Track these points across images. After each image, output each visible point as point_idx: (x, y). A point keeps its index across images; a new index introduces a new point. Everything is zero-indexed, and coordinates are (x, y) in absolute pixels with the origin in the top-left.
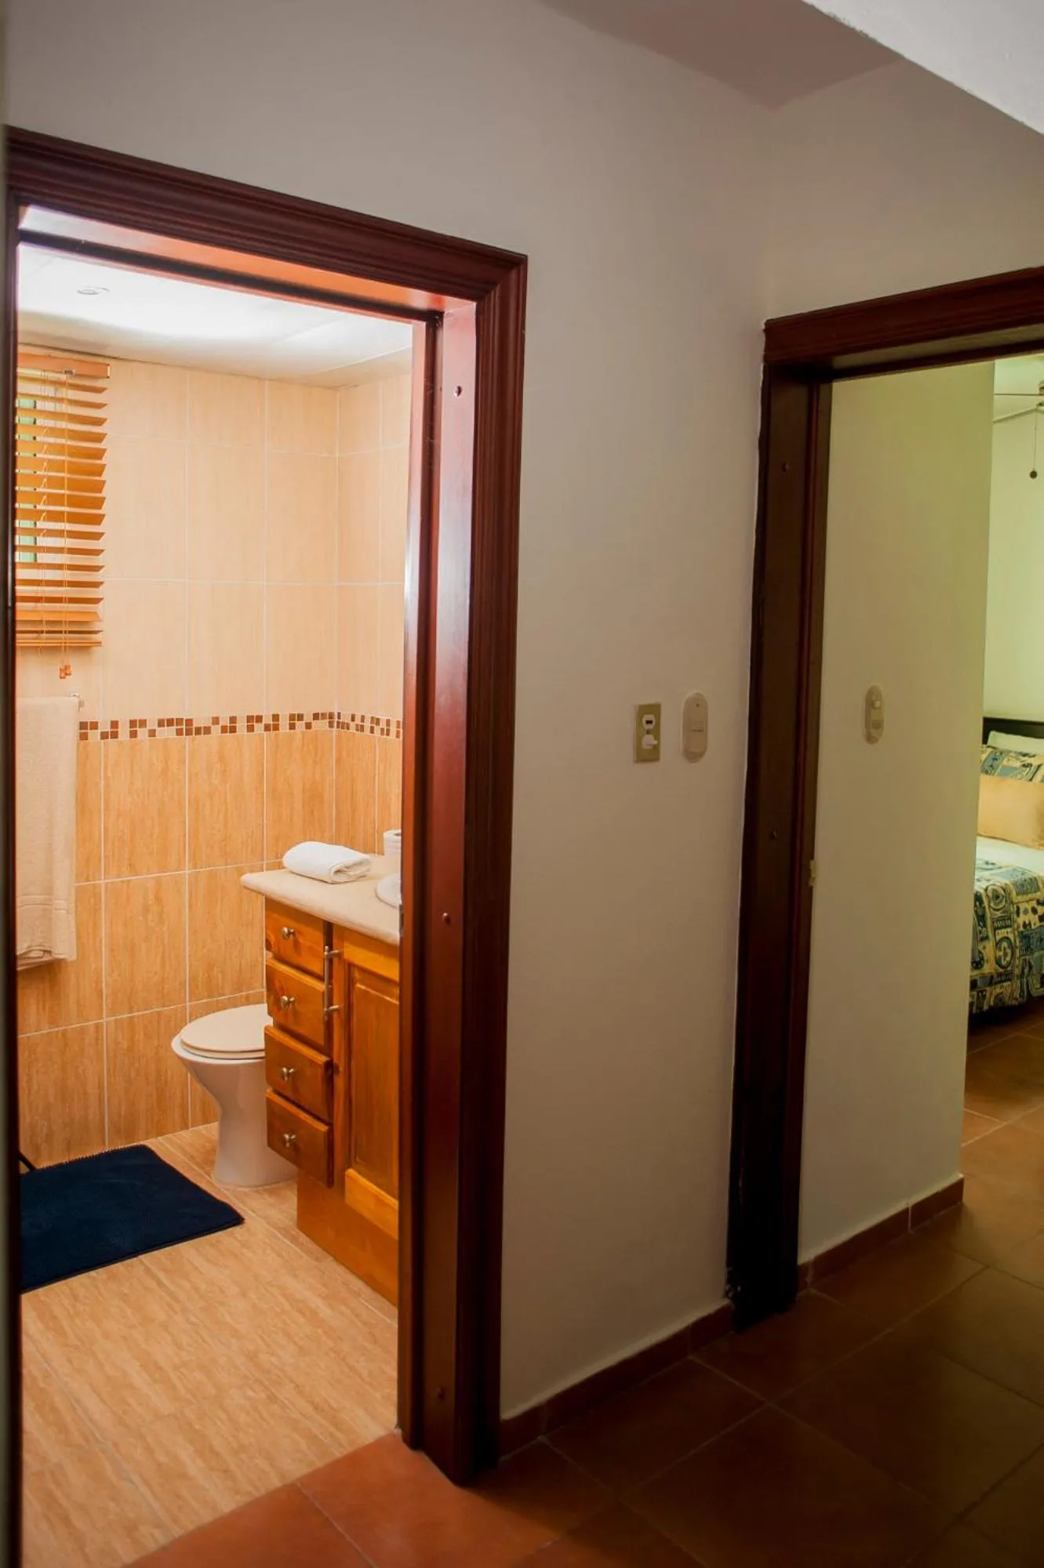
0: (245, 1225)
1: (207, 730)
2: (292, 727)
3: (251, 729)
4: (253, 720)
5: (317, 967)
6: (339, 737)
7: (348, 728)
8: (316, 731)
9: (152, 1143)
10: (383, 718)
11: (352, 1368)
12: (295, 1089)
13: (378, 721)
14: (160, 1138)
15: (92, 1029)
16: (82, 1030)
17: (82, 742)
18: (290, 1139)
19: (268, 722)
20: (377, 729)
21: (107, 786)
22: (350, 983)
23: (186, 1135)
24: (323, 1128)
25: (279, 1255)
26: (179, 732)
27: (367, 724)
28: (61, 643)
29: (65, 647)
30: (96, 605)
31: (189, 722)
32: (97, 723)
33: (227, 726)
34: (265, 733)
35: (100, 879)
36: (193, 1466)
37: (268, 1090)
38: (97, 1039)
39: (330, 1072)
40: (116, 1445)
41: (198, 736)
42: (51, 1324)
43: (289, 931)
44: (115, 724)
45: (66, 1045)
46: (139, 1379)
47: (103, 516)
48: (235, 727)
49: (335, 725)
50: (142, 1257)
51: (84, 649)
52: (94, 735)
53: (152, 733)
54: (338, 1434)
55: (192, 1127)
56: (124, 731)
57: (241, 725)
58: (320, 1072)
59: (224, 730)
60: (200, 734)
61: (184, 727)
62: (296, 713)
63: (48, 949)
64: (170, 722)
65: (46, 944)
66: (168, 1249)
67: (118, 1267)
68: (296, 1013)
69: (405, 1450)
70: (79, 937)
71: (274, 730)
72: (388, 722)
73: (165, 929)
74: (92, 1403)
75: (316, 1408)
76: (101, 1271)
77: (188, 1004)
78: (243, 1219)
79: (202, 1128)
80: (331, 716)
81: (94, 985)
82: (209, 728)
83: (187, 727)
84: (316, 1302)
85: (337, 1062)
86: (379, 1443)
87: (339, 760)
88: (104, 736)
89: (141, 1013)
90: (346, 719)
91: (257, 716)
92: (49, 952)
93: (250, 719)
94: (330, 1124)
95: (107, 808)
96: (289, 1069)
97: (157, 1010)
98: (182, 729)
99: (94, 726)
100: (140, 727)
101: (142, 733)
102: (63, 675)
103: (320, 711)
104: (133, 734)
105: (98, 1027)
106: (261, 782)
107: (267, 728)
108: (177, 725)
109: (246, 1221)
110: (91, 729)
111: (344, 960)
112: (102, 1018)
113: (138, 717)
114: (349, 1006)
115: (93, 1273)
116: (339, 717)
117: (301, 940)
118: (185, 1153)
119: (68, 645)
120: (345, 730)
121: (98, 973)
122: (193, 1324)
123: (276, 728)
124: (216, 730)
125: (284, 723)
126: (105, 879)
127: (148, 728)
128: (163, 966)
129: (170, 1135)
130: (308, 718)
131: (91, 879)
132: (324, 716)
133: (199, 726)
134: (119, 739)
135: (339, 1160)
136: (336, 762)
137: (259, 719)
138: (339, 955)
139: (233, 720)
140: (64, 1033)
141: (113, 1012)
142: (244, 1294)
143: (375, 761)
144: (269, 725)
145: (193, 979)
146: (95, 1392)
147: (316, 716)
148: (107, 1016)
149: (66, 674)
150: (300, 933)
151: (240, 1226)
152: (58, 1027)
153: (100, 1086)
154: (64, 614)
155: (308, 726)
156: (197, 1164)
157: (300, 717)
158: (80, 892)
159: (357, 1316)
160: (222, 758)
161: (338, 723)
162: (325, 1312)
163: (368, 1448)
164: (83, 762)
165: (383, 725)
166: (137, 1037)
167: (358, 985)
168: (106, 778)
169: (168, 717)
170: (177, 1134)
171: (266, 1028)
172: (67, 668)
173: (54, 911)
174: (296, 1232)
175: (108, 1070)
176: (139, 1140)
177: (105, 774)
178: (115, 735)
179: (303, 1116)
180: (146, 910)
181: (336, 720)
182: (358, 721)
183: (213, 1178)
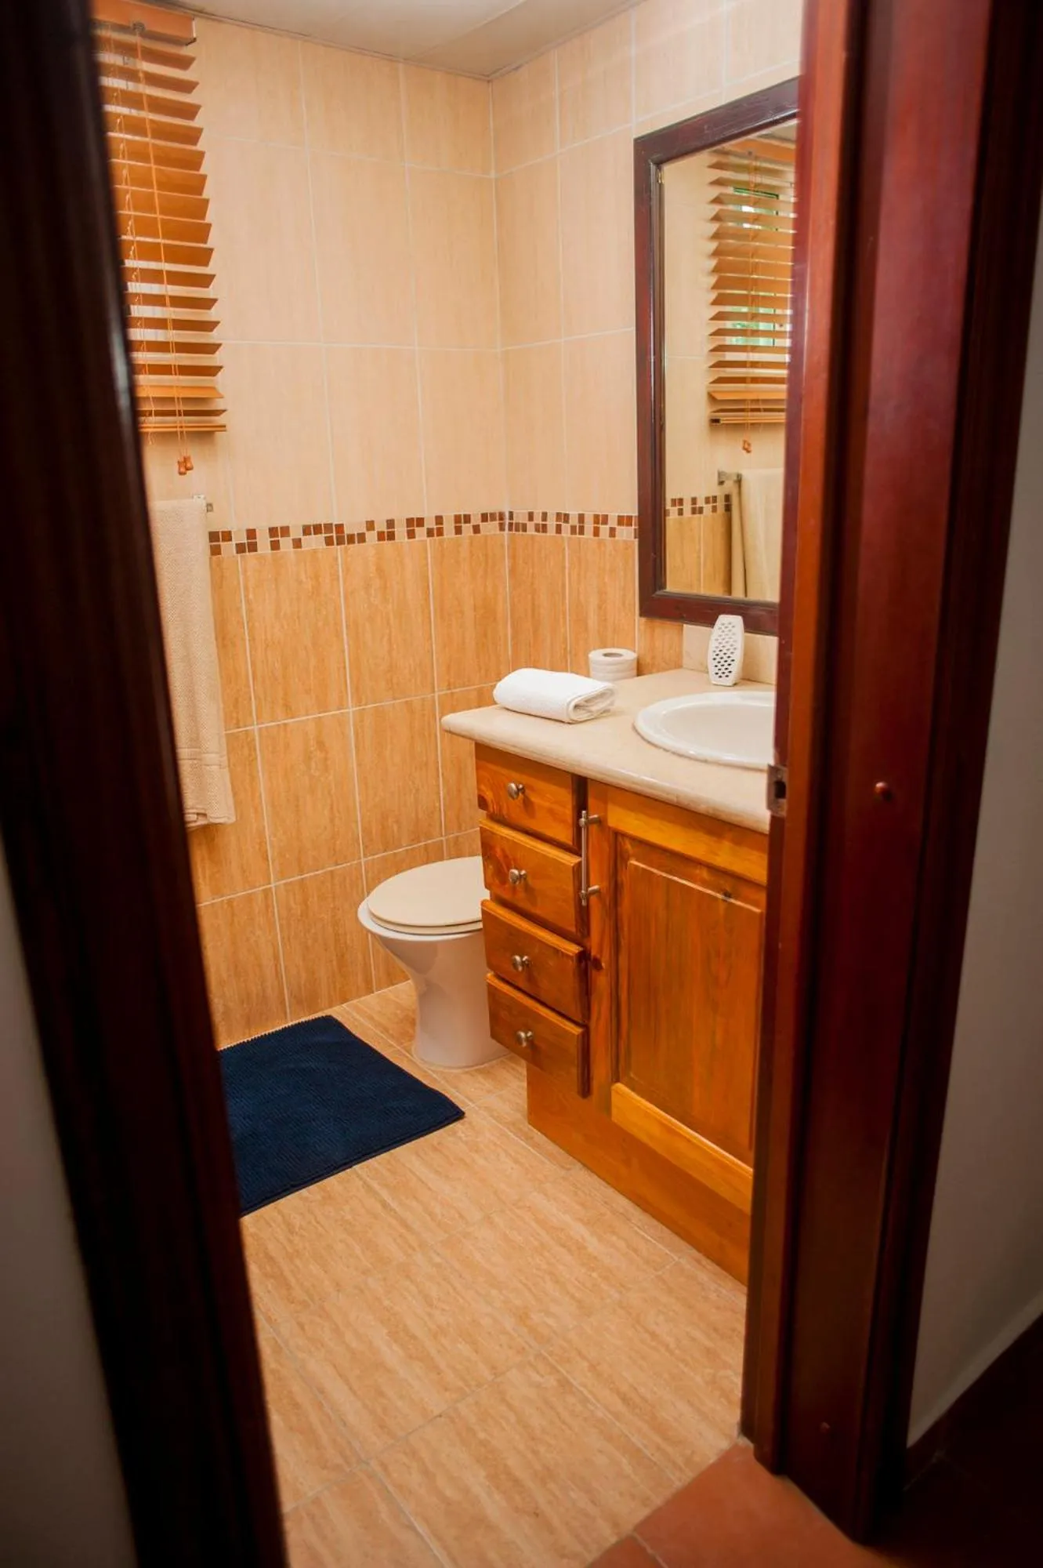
0: (465, 1119)
1: (362, 538)
2: (458, 531)
3: (411, 535)
4: (414, 523)
5: (565, 835)
6: (512, 540)
7: (525, 530)
8: (486, 536)
9: (338, 1012)
10: (574, 514)
11: (654, 1335)
12: (531, 978)
13: (566, 518)
14: (343, 1005)
15: (260, 897)
16: (249, 899)
17: (214, 558)
18: (527, 1038)
19: (430, 527)
20: (566, 528)
21: (250, 611)
22: (617, 859)
23: (371, 1000)
24: (577, 1031)
25: (516, 1161)
26: (329, 542)
27: (551, 523)
28: (176, 427)
29: (182, 432)
30: (215, 378)
31: (340, 528)
32: (229, 533)
33: (384, 532)
34: (428, 539)
35: (252, 724)
36: (493, 1506)
37: (489, 975)
38: (267, 907)
39: (583, 964)
40: (384, 1467)
41: (351, 546)
42: (268, 1268)
43: (517, 787)
44: (251, 534)
45: (233, 915)
46: (392, 1355)
47: (211, 250)
48: (393, 533)
49: (507, 527)
50: (356, 1167)
51: (205, 436)
52: (230, 549)
53: (297, 543)
54: (669, 1449)
55: (377, 990)
56: (263, 541)
57: (401, 530)
58: (571, 965)
59: (381, 536)
60: (354, 543)
61: (334, 535)
62: (462, 513)
63: (203, 811)
64: (317, 529)
65: (198, 806)
66: (385, 1156)
67: (332, 1183)
68: (528, 889)
69: (762, 1473)
70: (235, 794)
71: (438, 535)
72: (581, 518)
73: (331, 777)
74: (338, 1392)
75: (625, 1399)
76: (313, 1188)
77: (363, 860)
78: (463, 1113)
79: (388, 992)
80: (501, 516)
81: (257, 847)
82: (364, 534)
83: (336, 535)
84: (580, 1231)
85: (598, 956)
86: (725, 1459)
87: (513, 571)
88: (240, 549)
89: (312, 874)
90: (521, 518)
91: (418, 519)
92: (205, 815)
93: (410, 522)
94: (585, 1027)
95: (253, 639)
96: (522, 957)
97: (330, 869)
98: (332, 537)
99: (227, 536)
100: (282, 537)
101: (286, 543)
102: (183, 470)
103: (488, 510)
104: (275, 546)
105: (267, 893)
106: (427, 599)
107: (430, 533)
108: (325, 533)
109: (466, 1115)
110: (224, 540)
111: (609, 828)
112: (270, 884)
113: (278, 524)
114: (616, 888)
115: (304, 1192)
116: (511, 517)
117: (534, 798)
118: (378, 1025)
119: (185, 430)
120: (521, 533)
121: (261, 833)
122: (438, 1266)
123: (440, 532)
124: (371, 536)
125: (449, 526)
126: (257, 724)
127: (291, 538)
128: (332, 820)
129: (355, 1002)
130: (476, 520)
131: (241, 724)
132: (493, 517)
133: (351, 533)
134: (259, 552)
135: (600, 1069)
136: (510, 571)
137: (420, 522)
138: (600, 822)
139: (391, 523)
140: (230, 902)
141: (282, 875)
142: (488, 1220)
143: (564, 568)
144: (433, 529)
145: (367, 831)
146: (340, 1376)
147: (484, 518)
148: (275, 881)
149: (187, 469)
150: (532, 789)
151: (461, 1121)
152: (222, 896)
153: (276, 958)
154: (175, 388)
155: (476, 529)
156: (392, 1036)
157: (467, 519)
158: (230, 738)
159: (636, 1251)
160: (380, 571)
161: (511, 525)
162: (593, 1245)
163: (713, 1467)
164: (218, 582)
165: (574, 521)
166: (310, 899)
167: (634, 862)
168: (248, 602)
169: (315, 523)
170: (363, 998)
171: (483, 903)
172: (186, 460)
173: (203, 767)
174: (527, 1127)
175: (283, 938)
176: (322, 1010)
177: (246, 596)
178: (253, 547)
179: (544, 1012)
180: (308, 758)
181: (507, 521)
182: (538, 520)
183: (415, 1056)
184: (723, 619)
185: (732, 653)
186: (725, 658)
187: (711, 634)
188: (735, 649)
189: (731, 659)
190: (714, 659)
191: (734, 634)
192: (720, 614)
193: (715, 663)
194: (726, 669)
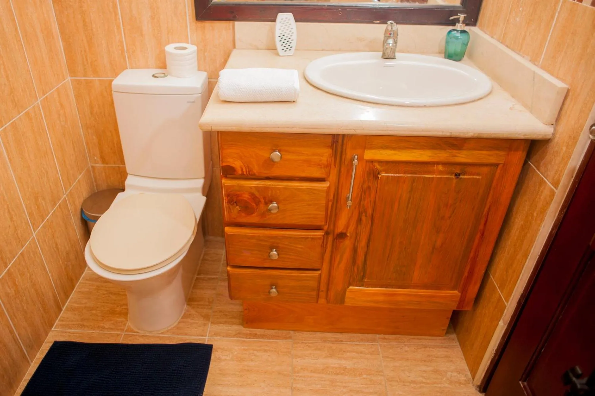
24: (318, 273)
85: (344, 231)
97: (20, 252)
106: (16, 29)
109: (213, 345)
128: (11, 219)
145: (31, 214)
166: (17, 280)
183: (140, 331)
184: (281, 16)
185: (291, 36)
186: (287, 39)
187: (275, 25)
188: (293, 33)
189: (291, 39)
190: (280, 41)
191: (290, 24)
192: (278, 13)
193: (281, 43)
194: (289, 46)
